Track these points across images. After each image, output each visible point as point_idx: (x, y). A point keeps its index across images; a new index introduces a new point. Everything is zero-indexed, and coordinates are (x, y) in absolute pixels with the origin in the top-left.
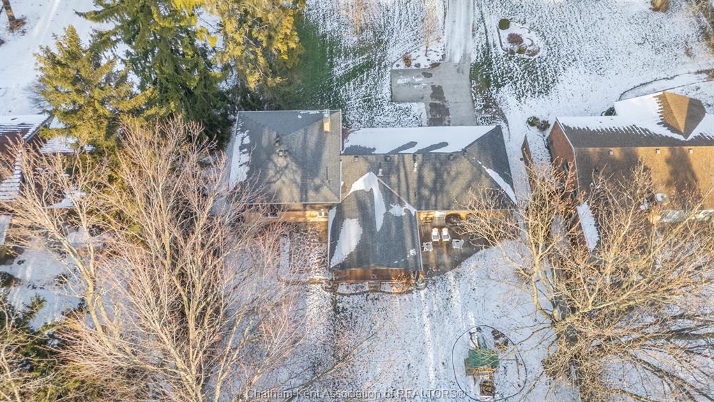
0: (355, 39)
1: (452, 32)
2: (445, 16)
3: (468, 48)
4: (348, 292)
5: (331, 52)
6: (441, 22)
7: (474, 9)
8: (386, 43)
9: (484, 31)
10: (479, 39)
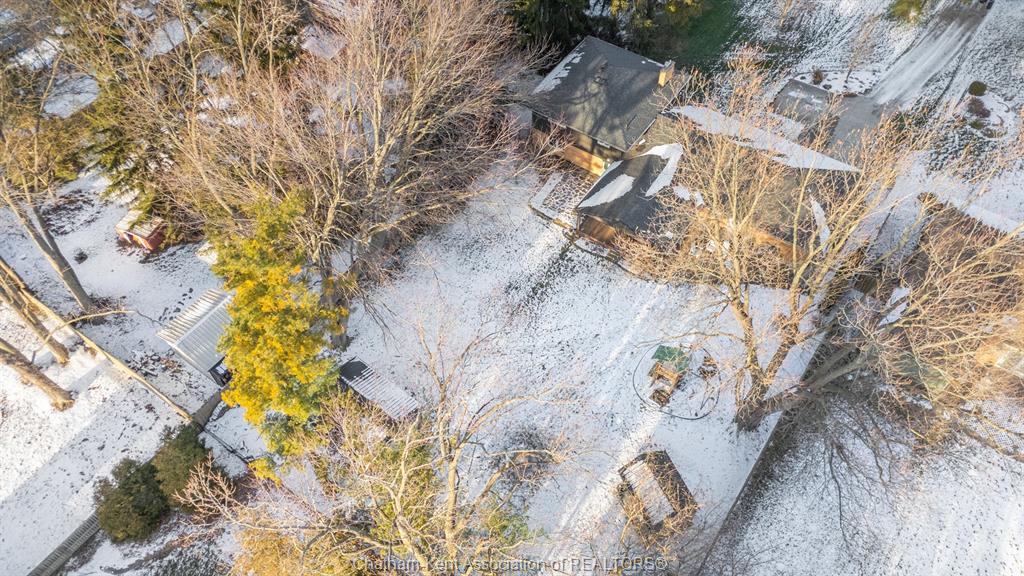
0: (775, 35)
1: (901, 71)
2: (905, 52)
3: (907, 95)
4: (585, 248)
5: (736, 36)
6: (894, 56)
7: (952, 59)
8: (807, 52)
9: (944, 87)
10: (930, 92)
